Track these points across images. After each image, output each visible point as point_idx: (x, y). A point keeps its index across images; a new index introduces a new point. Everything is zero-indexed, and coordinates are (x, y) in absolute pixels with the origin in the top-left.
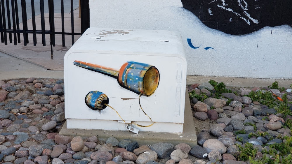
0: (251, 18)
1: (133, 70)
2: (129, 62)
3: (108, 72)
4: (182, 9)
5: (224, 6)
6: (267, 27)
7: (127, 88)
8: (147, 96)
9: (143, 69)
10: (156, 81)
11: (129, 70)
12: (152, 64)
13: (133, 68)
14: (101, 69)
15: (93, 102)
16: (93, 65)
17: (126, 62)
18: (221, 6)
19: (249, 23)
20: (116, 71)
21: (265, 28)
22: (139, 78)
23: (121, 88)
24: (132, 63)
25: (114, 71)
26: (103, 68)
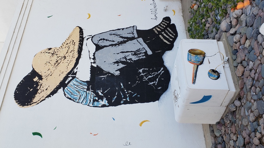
0: (161, 71)
1: (192, 59)
2: (188, 61)
3: (195, 69)
4: (159, 101)
5: (156, 82)
6: (164, 64)
7: (203, 61)
8: (205, 53)
9: (191, 55)
10: (196, 50)
11: (193, 60)
12: (187, 52)
13: (191, 59)
14: (194, 72)
15: (215, 76)
16: (193, 75)
17: (188, 62)
18: (156, 83)
19: (163, 71)
20: (194, 66)
21: (165, 65)
22: (196, 57)
23: (203, 64)
24: (188, 60)
25: (194, 67)
26: (194, 71)
